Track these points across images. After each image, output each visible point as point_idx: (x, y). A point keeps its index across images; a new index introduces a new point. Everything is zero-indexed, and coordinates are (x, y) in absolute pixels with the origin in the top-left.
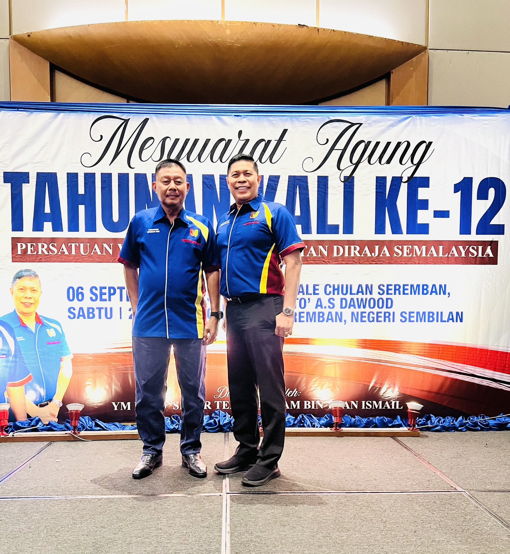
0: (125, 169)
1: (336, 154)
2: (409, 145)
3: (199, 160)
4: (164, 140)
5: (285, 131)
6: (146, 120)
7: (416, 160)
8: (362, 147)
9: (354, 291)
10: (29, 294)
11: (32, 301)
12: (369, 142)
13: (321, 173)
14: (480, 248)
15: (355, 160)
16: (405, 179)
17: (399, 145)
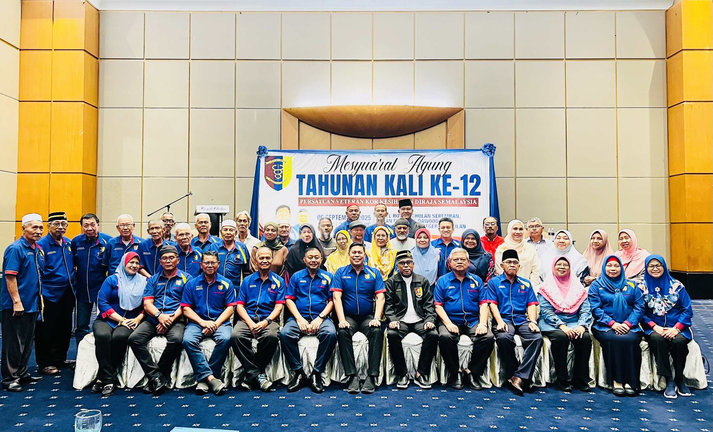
0: (339, 173)
1: (416, 167)
2: (443, 163)
3: (366, 169)
4: (353, 162)
5: (397, 159)
6: (347, 156)
7: (446, 169)
8: (425, 164)
9: (423, 216)
10: (304, 217)
11: (305, 220)
12: (428, 163)
13: (410, 173)
14: (471, 200)
15: (423, 169)
16: (442, 175)
17: (439, 163)
